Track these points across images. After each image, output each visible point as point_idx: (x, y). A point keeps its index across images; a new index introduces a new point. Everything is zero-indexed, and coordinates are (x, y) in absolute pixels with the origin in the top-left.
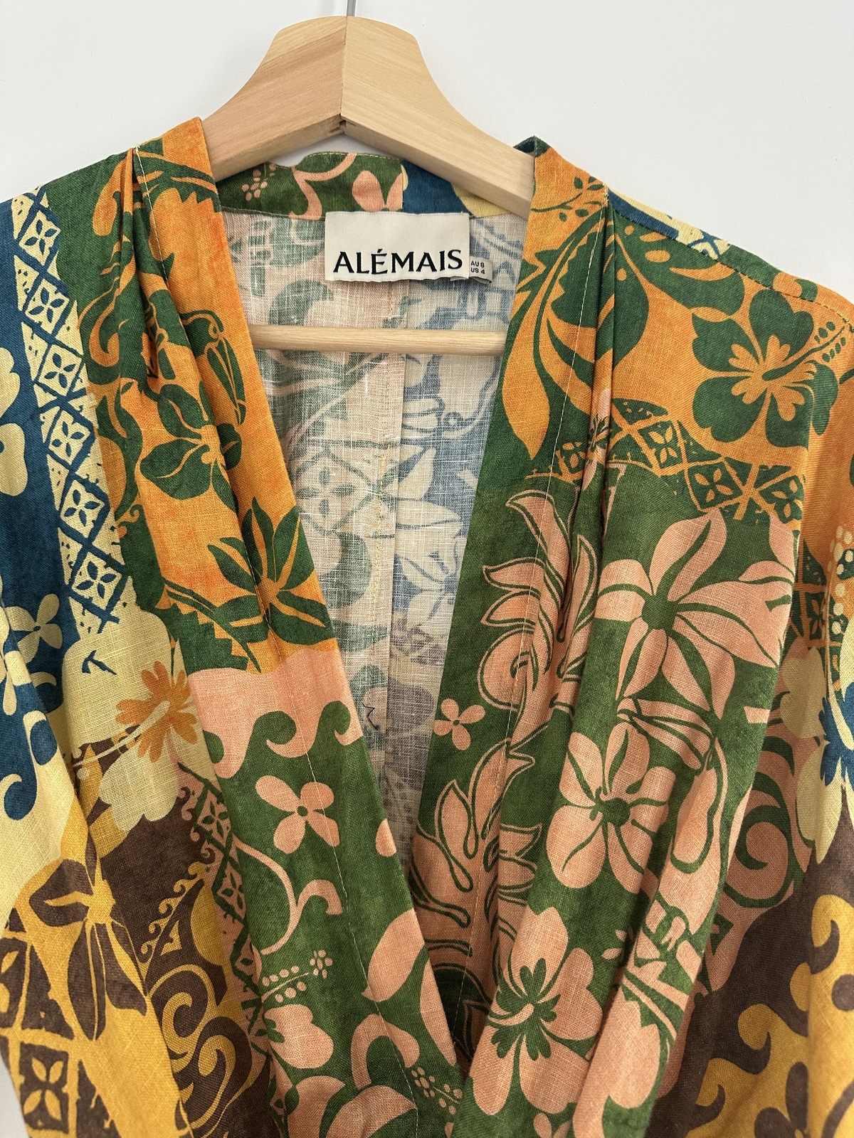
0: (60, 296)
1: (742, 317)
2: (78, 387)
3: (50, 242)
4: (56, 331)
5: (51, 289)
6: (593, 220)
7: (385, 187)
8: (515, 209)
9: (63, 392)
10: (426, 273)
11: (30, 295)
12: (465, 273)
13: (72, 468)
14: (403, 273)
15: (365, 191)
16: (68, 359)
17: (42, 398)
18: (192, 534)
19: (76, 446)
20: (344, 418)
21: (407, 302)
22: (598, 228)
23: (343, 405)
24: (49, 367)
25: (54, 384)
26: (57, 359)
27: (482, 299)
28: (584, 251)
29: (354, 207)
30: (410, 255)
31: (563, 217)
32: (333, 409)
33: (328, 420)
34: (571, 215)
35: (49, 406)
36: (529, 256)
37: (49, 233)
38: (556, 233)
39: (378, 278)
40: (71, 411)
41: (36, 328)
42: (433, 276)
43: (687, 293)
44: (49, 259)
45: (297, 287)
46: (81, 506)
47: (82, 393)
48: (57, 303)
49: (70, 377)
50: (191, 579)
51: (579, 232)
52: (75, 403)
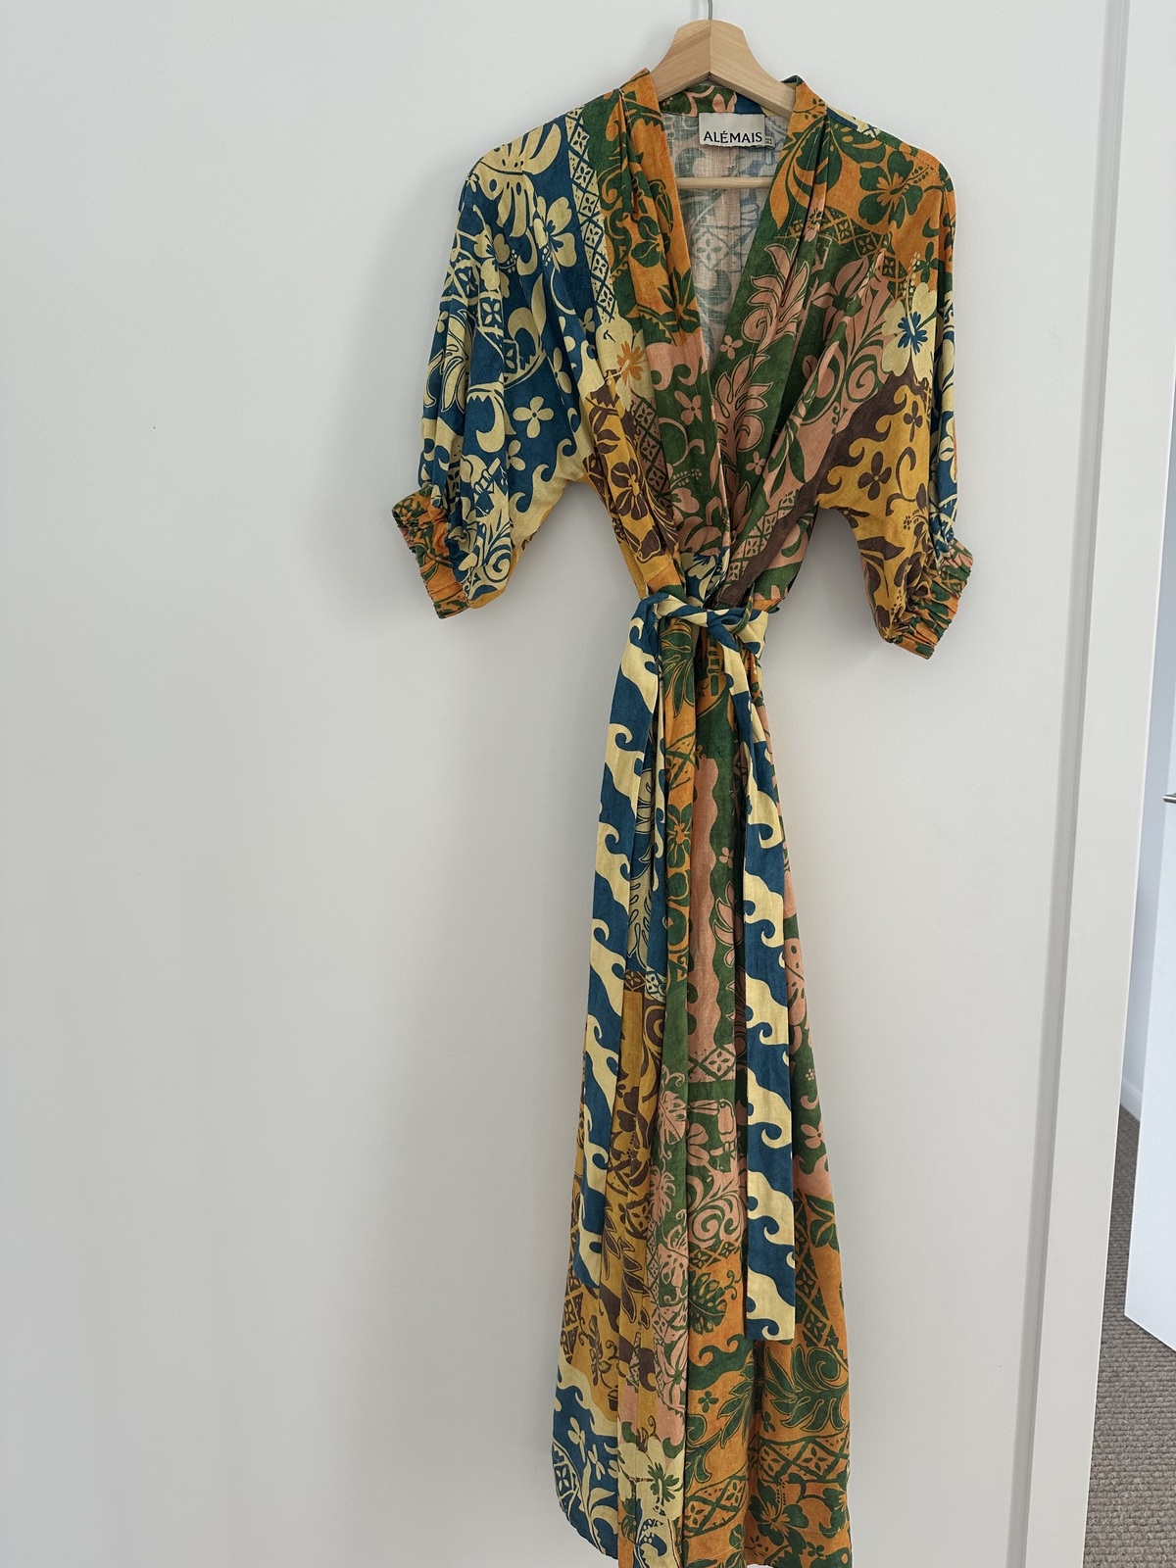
0: (589, 169)
1: (884, 165)
2: (596, 211)
3: (584, 143)
4: (587, 187)
5: (585, 166)
6: (819, 122)
7: (726, 103)
8: (786, 116)
9: (590, 215)
10: (745, 144)
11: (576, 170)
12: (763, 144)
13: (595, 249)
14: (735, 143)
15: (717, 104)
16: (592, 198)
17: (582, 219)
18: (651, 283)
19: (596, 238)
20: (714, 215)
21: (739, 158)
22: (821, 125)
23: (713, 209)
24: (585, 204)
25: (586, 212)
26: (587, 200)
27: (773, 156)
28: (813, 135)
29: (712, 111)
30: (739, 135)
31: (807, 117)
32: (709, 211)
33: (707, 216)
34: (810, 116)
35: (584, 223)
36: (789, 134)
37: (584, 138)
38: (802, 124)
39: (724, 145)
40: (594, 222)
41: (579, 186)
42: (749, 145)
43: (859, 156)
44: (584, 152)
45: (687, 150)
46: (600, 266)
47: (598, 213)
48: (588, 173)
49: (592, 207)
50: (650, 303)
51: (813, 126)
52: (595, 219)
